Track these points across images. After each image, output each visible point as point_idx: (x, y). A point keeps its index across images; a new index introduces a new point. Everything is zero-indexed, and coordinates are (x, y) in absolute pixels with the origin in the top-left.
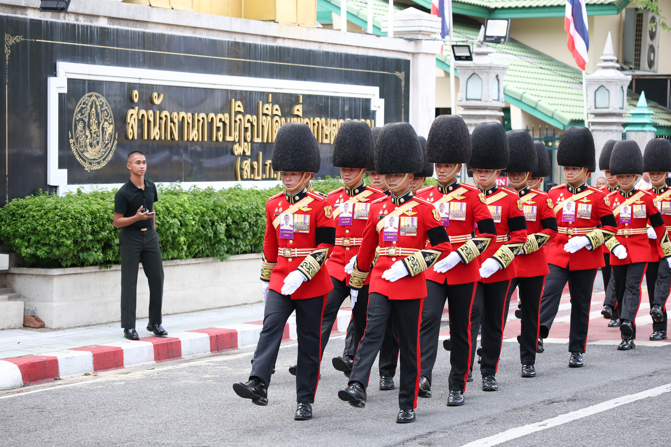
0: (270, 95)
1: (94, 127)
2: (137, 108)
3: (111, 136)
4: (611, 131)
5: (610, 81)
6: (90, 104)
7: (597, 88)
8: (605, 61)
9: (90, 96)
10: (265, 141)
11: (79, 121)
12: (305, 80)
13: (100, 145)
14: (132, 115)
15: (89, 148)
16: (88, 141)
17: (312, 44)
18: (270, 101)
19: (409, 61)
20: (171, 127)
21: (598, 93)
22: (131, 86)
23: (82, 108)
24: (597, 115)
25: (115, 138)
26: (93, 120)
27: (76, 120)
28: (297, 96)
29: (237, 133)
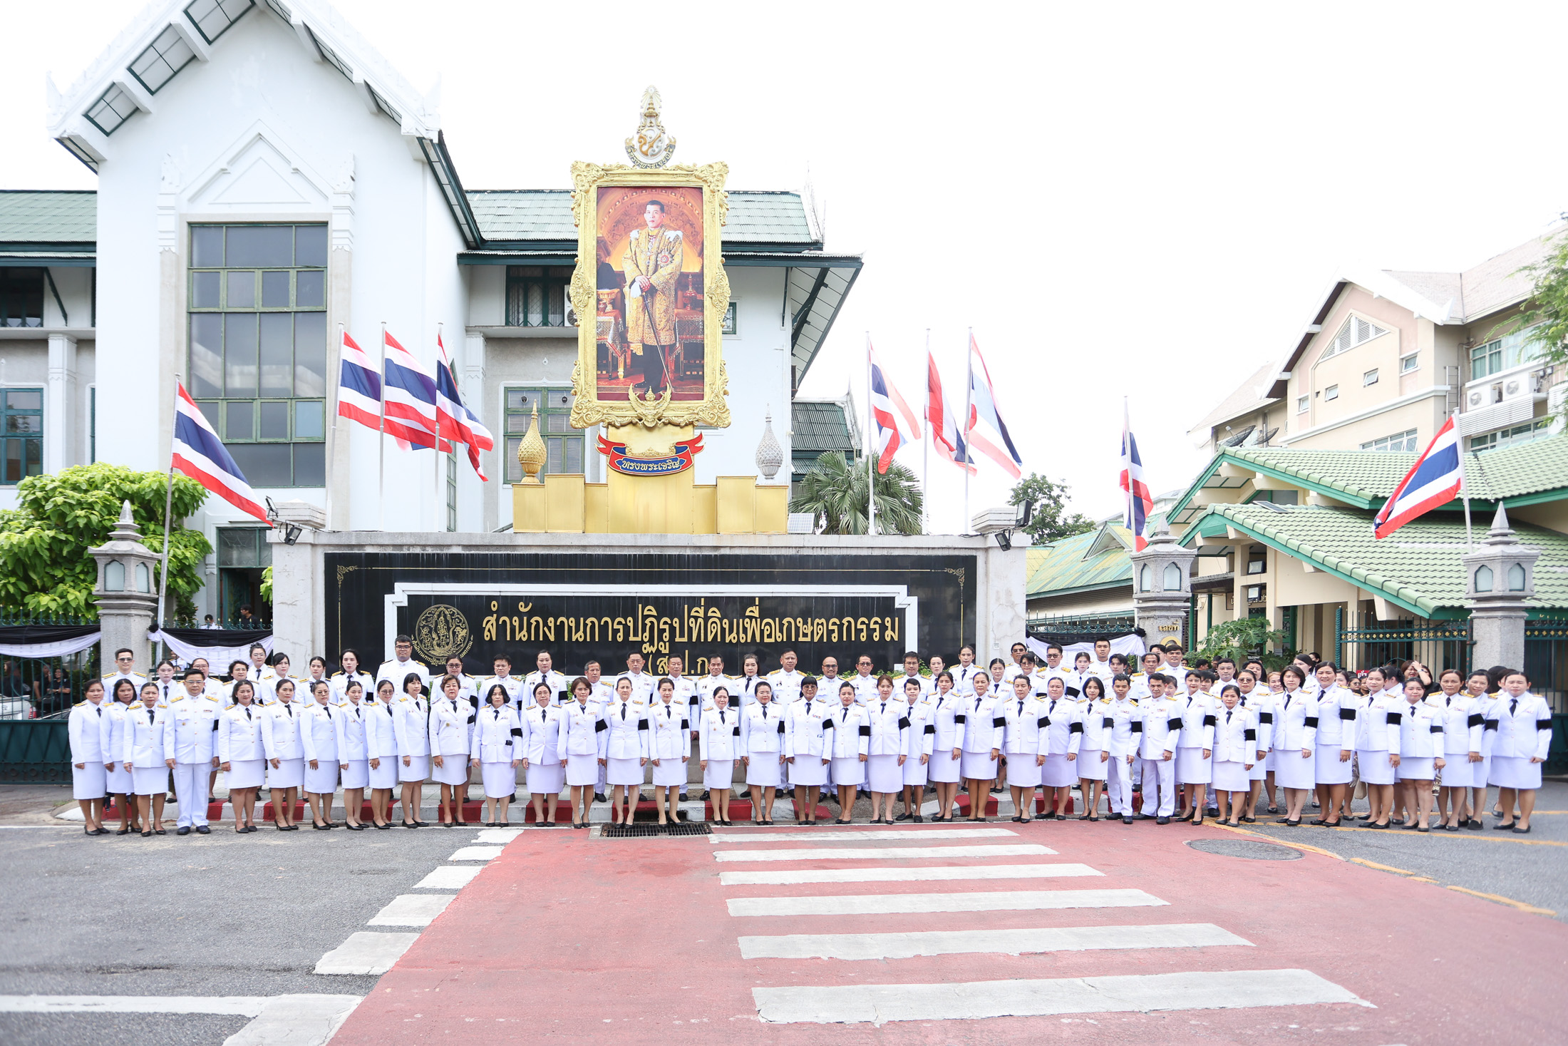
0: (703, 599)
1: (443, 632)
2: (495, 615)
3: (465, 638)
4: (1496, 617)
5: (1492, 559)
6: (437, 613)
7: (1477, 568)
8: (1494, 536)
9: (438, 608)
10: (694, 640)
11: (423, 627)
12: (768, 584)
13: (450, 645)
14: (488, 621)
15: (436, 647)
16: (435, 642)
17: (783, 549)
18: (702, 604)
19: (976, 557)
20: (544, 631)
21: (1478, 574)
22: (490, 598)
23: (427, 617)
24: (1479, 600)
25: (469, 640)
26: (441, 625)
27: (419, 626)
28: (754, 598)
29: (647, 634)
